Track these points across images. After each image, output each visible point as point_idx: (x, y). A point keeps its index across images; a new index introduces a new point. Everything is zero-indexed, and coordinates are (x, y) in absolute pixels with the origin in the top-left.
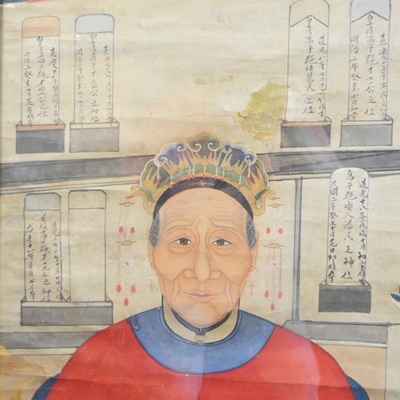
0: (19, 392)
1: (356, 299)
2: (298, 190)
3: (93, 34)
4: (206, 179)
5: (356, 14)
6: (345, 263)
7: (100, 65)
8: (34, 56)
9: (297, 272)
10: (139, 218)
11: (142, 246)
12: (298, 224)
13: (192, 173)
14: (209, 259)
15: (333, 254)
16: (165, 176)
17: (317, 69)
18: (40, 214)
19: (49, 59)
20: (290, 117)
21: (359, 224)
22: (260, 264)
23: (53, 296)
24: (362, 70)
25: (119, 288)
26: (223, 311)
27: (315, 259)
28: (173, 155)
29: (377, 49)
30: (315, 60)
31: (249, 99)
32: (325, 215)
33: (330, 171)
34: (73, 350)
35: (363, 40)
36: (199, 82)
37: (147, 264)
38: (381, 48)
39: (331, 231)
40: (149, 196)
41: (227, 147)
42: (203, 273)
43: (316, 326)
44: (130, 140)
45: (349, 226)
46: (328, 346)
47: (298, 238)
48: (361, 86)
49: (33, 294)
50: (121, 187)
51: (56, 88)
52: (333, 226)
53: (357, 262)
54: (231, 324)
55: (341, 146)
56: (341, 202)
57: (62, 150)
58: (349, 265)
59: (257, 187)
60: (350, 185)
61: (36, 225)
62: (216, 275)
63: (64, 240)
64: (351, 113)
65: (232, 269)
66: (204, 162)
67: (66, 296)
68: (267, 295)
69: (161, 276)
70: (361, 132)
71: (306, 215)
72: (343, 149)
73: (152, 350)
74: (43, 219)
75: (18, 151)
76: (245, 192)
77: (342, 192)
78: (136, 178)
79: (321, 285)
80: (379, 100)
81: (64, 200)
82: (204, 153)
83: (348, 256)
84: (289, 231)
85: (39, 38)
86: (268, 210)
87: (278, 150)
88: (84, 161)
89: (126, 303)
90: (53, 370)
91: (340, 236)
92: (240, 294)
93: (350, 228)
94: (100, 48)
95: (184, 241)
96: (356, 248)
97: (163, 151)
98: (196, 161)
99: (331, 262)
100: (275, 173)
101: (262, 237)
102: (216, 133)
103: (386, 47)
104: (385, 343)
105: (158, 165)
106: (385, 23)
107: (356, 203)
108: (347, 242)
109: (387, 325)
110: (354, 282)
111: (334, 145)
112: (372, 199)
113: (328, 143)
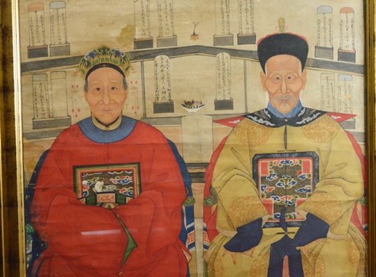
0: (33, 158)
1: (167, 107)
2: (142, 65)
3: (57, 9)
4: (106, 64)
6: (163, 93)
7: (61, 21)
8: (34, 19)
9: (144, 98)
10: (80, 82)
11: (82, 93)
12: (143, 79)
13: (100, 62)
14: (109, 96)
15: (157, 90)
16: (89, 63)
17: (146, 18)
18: (39, 82)
19: (40, 20)
20: (137, 37)
21: (167, 77)
22: (129, 96)
23: (46, 116)
24: (163, 17)
25: (73, 111)
26: (116, 117)
27: (151, 92)
28: (92, 55)
29: (168, 9)
30: (145, 14)
31: (120, 31)
32: (153, 75)
33: (154, 57)
34: (55, 138)
35: (163, 6)
36: (101, 26)
37: (84, 99)
38: (170, 8)
39: (156, 81)
40: (83, 72)
41: (113, 51)
42: (107, 101)
43: (153, 120)
44: (74, 51)
45: (163, 78)
46: (159, 127)
47: (143, 84)
48: (163, 23)
49: (37, 115)
50: (71, 69)
51: (43, 31)
52: (157, 78)
53: (167, 92)
54: (119, 121)
55: (157, 47)
56: (159, 69)
57: (47, 56)
59: (126, 66)
60: (162, 62)
61: (38, 87)
62: (112, 102)
63: (50, 92)
64: (160, 34)
65: (118, 99)
66: (104, 57)
67: (51, 115)
68: (133, 108)
69: (90, 104)
70: (165, 41)
71: (146, 75)
72: (159, 48)
73: (88, 135)
74: (40, 84)
75: (29, 57)
76: (121, 68)
77: (159, 65)
78: (77, 65)
79: (154, 103)
81: (49, 76)
82: (104, 53)
83: (164, 90)
84: (140, 82)
85: (36, 12)
86: (131, 74)
87: (133, 50)
88: (56, 60)
89: (76, 116)
90: (47, 147)
91: (160, 82)
92: (122, 109)
94: (60, 14)
95: (98, 89)
96: (166, 87)
97: (87, 54)
98: (101, 57)
99: (157, 93)
100: (133, 60)
101: (130, 85)
102: (108, 45)
103: (172, 8)
104: (181, 124)
105: (86, 59)
107: (165, 69)
108: (163, 85)
109: (181, 117)
110: (167, 101)
111: (155, 47)
112: (171, 67)
113: (152, 47)
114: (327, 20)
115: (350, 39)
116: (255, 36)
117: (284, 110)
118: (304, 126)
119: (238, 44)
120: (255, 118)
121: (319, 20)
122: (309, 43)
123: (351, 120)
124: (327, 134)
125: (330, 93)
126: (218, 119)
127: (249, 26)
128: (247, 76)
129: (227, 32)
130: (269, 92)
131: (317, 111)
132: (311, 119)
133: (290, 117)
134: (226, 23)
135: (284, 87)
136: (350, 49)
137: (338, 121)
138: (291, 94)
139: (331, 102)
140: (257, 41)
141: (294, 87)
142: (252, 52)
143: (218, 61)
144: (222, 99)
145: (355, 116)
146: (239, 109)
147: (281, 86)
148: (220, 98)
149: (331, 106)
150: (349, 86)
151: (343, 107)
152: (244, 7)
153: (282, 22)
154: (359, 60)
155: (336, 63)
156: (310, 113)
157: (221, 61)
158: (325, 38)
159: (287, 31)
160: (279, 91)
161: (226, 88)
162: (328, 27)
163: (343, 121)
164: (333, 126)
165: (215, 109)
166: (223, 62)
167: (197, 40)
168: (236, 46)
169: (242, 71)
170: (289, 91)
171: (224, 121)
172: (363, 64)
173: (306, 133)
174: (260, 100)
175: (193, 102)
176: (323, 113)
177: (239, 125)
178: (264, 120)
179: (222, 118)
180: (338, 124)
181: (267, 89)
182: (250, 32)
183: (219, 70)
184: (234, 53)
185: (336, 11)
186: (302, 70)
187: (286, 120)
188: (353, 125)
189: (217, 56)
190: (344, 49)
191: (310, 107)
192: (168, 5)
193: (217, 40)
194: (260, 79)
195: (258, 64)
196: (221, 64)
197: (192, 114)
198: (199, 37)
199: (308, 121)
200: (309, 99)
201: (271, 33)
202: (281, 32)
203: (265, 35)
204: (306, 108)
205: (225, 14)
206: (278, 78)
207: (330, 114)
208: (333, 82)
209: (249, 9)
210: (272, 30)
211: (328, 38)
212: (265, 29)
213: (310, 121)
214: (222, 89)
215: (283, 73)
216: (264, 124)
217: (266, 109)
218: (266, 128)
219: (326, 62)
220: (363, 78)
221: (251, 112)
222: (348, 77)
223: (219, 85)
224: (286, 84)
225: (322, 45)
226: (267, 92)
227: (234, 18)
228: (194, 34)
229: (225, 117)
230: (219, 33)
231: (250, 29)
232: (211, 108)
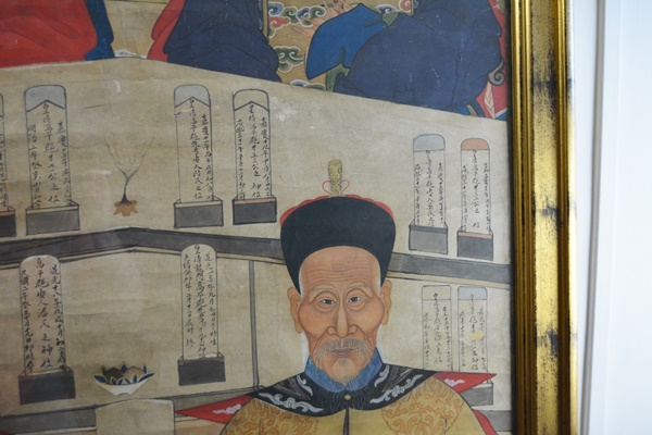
5: (31, 103)
6: (44, 351)
15: (29, 344)
21: (54, 310)
24: (42, 158)
27: (11, 351)
29: (56, 137)
32: (16, 305)
33: (20, 260)
35: (41, 129)
38: (59, 136)
39: (25, 321)
43: (20, 420)
45: (44, 313)
48: (43, 174)
52: (27, 315)
53: (56, 350)
55: (27, 234)
56: (32, 290)
58: (47, 353)
60: (41, 273)
64: (35, 201)
70: (48, 219)
72: (30, 237)
77: (33, 280)
79: (20, 377)
80: (63, 187)
83: (46, 344)
91: (36, 325)
93: (45, 315)
96: (53, 334)
99: (28, 352)
103: (64, 134)
104: (93, 426)
106: (62, 112)
107: (49, 291)
108: (43, 330)
109: (95, 407)
110: (54, 369)
111: (21, 234)
112: (65, 285)
113: (13, 233)
114: (435, 166)
115: (482, 208)
116: (275, 204)
117: (344, 373)
118: (387, 408)
119: (235, 223)
120: (277, 399)
121: (418, 167)
122: (396, 217)
123: (485, 385)
124: (437, 419)
125: (442, 330)
126: (188, 405)
127: (261, 180)
128: (258, 299)
129: (206, 194)
130: (308, 334)
131: (416, 372)
132: (403, 389)
133: (355, 388)
134: (204, 172)
135: (342, 322)
136: (483, 231)
137: (459, 390)
138: (359, 337)
139: (444, 348)
140: (279, 216)
141: (365, 319)
142: (267, 241)
143: (187, 265)
144: (197, 358)
145: (494, 375)
146: (238, 378)
147: (336, 320)
148: (193, 354)
149: (444, 357)
150: (481, 313)
151: (468, 358)
152: (247, 134)
153: (335, 169)
154: (501, 254)
155: (454, 262)
156: (399, 375)
157: (193, 264)
158: (430, 207)
159: (347, 192)
160: (331, 331)
161: (208, 330)
162: (436, 182)
163: (470, 388)
164: (448, 401)
165: (180, 384)
166: (198, 268)
167: (132, 214)
168: (230, 228)
169: (244, 287)
170: (353, 329)
171: (203, 411)
172: (508, 262)
173: (391, 421)
174: (289, 355)
175: (124, 369)
176: (427, 374)
177: (238, 416)
178: (297, 401)
179: (198, 402)
180: (458, 396)
181: (303, 328)
182: (263, 193)
183: (188, 286)
184: (225, 245)
185: (453, 146)
186: (382, 282)
187: (348, 397)
188: (488, 397)
189: (184, 252)
190: (470, 229)
191: (398, 363)
192: (56, 128)
193: (183, 214)
194: (286, 305)
195: (283, 270)
196: (194, 272)
197: (124, 398)
198: (137, 207)
199: (395, 395)
200: (399, 345)
201: (312, 196)
202: (335, 195)
203: (297, 203)
204: (391, 366)
205: (203, 151)
206: (328, 302)
207: (443, 375)
208: (448, 304)
209: (260, 138)
210: (315, 189)
211: (436, 206)
212: (298, 186)
213: (400, 396)
214: (196, 332)
215: (340, 288)
216: (299, 410)
217: (303, 376)
218: (303, 418)
219: (434, 260)
220: (508, 293)
221: (267, 384)
222: (479, 293)
223: (189, 323)
224: (347, 315)
225: (424, 222)
226: (303, 335)
227: (224, 161)
228: (125, 200)
229: (204, 400)
230: (188, 197)
231: (264, 186)
232: (169, 380)
